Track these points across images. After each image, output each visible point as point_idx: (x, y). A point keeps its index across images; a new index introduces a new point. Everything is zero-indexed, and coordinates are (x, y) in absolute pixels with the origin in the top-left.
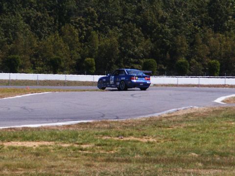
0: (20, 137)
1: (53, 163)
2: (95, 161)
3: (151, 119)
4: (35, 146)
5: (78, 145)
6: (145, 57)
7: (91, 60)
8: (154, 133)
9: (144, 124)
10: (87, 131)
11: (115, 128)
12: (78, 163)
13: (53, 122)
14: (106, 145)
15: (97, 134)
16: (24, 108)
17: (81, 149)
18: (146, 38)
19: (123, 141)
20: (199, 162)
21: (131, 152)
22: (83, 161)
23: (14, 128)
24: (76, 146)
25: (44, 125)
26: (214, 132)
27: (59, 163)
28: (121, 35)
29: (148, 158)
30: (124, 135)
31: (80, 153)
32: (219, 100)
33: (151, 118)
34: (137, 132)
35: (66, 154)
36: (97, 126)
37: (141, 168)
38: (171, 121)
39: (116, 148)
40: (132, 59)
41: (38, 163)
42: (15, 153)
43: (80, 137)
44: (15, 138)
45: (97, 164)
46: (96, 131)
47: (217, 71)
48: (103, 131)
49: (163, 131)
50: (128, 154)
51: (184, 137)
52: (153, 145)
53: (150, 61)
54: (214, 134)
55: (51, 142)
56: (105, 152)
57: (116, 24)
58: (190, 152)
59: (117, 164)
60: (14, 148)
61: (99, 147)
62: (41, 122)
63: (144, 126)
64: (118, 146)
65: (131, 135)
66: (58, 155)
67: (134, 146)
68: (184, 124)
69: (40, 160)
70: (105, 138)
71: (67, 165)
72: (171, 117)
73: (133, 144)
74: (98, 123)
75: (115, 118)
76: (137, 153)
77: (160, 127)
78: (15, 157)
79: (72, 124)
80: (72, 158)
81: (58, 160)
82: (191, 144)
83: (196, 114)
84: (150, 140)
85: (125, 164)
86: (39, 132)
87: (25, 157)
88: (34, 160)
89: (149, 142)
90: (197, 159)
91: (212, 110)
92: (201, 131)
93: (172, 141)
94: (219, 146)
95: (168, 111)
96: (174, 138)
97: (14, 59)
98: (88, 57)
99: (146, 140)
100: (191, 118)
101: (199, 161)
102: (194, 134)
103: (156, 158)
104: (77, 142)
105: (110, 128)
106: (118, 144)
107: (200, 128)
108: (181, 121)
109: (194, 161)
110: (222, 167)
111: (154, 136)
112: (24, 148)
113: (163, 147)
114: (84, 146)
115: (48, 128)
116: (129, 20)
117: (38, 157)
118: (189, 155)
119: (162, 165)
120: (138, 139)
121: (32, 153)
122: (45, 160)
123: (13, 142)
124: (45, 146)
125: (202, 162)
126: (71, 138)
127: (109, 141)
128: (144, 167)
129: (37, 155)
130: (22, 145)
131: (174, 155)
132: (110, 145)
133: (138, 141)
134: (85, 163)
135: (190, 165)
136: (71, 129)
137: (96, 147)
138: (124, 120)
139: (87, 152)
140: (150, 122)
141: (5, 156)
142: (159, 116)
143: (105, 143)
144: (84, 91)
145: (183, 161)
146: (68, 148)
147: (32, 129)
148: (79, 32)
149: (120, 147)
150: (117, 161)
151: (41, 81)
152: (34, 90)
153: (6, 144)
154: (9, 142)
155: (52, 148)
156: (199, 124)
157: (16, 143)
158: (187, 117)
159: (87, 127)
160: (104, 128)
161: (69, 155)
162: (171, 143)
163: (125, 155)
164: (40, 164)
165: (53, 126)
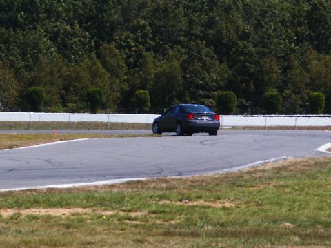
0: (44, 202)
1: (89, 239)
2: (149, 235)
3: (229, 176)
4: (64, 214)
5: (125, 213)
6: (220, 88)
7: (144, 93)
8: (231, 195)
9: (218, 182)
10: (138, 193)
11: (176, 188)
12: (124, 238)
13: (90, 181)
14: (164, 212)
15: (151, 197)
16: (50, 162)
17: (129, 219)
18: (221, 62)
19: (189, 207)
20: (295, 236)
21: (199, 221)
22: (132, 235)
23: (35, 190)
24: (122, 214)
25: (77, 185)
26: (316, 193)
27: (98, 237)
28: (186, 57)
29: (223, 230)
30: (189, 199)
31: (127, 224)
32: (323, 148)
33: (228, 174)
34: (208, 194)
35: (109, 225)
36: (151, 186)
37: (214, 244)
38: (256, 179)
39: (178, 217)
40: (200, 92)
41: (69, 239)
42: (36, 225)
43: (128, 202)
44: (36, 203)
45: (151, 239)
46: (151, 193)
47: (321, 107)
48: (160, 193)
49: (244, 192)
50: (196, 225)
51: (273, 200)
52: (231, 211)
53: (226, 94)
54: (315, 196)
55: (87, 209)
56: (163, 223)
57: (179, 43)
58: (282, 220)
59: (179, 239)
60: (36, 218)
61: (154, 216)
62: (74, 180)
63: (217, 185)
64: (181, 214)
65: (199, 197)
66: (97, 227)
67: (204, 213)
68: (274, 183)
69: (71, 234)
70: (162, 202)
71: (109, 241)
72: (256, 172)
73: (202, 210)
74: (153, 182)
75: (178, 174)
76: (208, 223)
77: (240, 186)
78: (37, 230)
79: (116, 183)
80: (117, 231)
81: (96, 233)
82: (284, 210)
83: (292, 168)
84: (226, 205)
85: (191, 239)
86: (70, 195)
87: (50, 230)
88: (64, 234)
89: (224, 208)
90: (292, 231)
91: (313, 162)
92: (298, 192)
93: (256, 205)
94: (322, 212)
95: (251, 165)
96: (260, 202)
97: (36, 93)
98: (139, 88)
99: (220, 206)
100: (284, 173)
101: (295, 234)
102: (288, 196)
103: (234, 230)
104: (124, 208)
105: (170, 188)
106: (181, 211)
107: (297, 188)
108: (270, 178)
109: (287, 234)
110: (328, 243)
111: (232, 199)
112: (49, 218)
113: (245, 214)
114: (133, 215)
115: (83, 189)
116: (197, 37)
117: (69, 230)
118: (281, 225)
119: (243, 241)
120: (210, 204)
121: (59, 225)
122: (79, 235)
123: (33, 210)
124: (78, 214)
125: (299, 235)
126: (115, 202)
127: (168, 206)
128: (217, 242)
129: (68, 227)
130: (47, 213)
131: (259, 225)
132: (170, 213)
133: (209, 207)
134: (135, 238)
135: (283, 240)
136: (115, 190)
137: (151, 215)
138: (190, 177)
139: (138, 222)
140: (227, 180)
141: (22, 229)
142: (239, 170)
143: (163, 209)
144: (134, 136)
145: (271, 234)
146: (111, 216)
147: (60, 191)
148: (126, 54)
149: (183, 216)
150: (180, 234)
151: (73, 123)
152: (64, 136)
153: (25, 212)
154: (28, 208)
155: (88, 217)
156: (295, 182)
157: (38, 210)
158: (278, 172)
159: (137, 188)
160: (162, 189)
161: (112, 226)
162: (255, 208)
163: (190, 227)
164: (71, 240)
165: (90, 187)
